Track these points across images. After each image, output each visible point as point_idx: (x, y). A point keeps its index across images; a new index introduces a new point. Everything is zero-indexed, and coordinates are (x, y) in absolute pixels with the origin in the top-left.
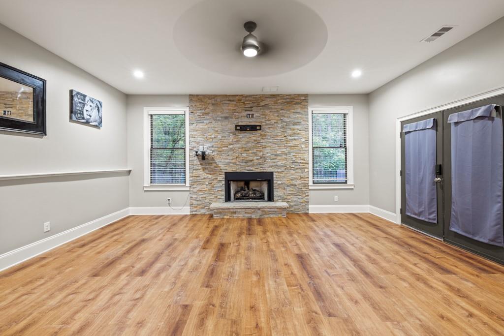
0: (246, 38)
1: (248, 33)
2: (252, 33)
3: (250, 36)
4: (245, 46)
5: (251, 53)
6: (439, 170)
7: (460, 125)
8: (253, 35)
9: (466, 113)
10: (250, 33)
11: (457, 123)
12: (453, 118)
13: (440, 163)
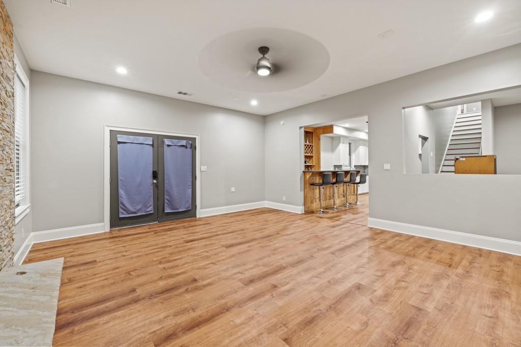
0: (260, 60)
1: (262, 56)
2: (265, 56)
3: (263, 58)
4: (259, 67)
5: (264, 72)
6: (155, 175)
7: (171, 147)
8: (266, 58)
9: (175, 141)
10: (264, 56)
11: (168, 146)
12: (167, 142)
13: (156, 170)
